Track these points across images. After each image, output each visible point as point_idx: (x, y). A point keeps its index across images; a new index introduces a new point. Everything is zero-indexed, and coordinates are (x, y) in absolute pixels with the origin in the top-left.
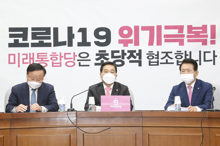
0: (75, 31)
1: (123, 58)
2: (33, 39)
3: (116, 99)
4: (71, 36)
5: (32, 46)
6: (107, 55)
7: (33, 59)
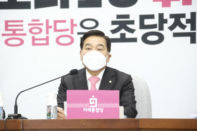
1: (161, 28)
3: (93, 96)
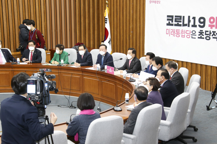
0: (191, 19)
1: (210, 35)
2: (175, 22)
4: (189, 21)
5: (175, 26)
6: (203, 33)
7: (174, 32)
